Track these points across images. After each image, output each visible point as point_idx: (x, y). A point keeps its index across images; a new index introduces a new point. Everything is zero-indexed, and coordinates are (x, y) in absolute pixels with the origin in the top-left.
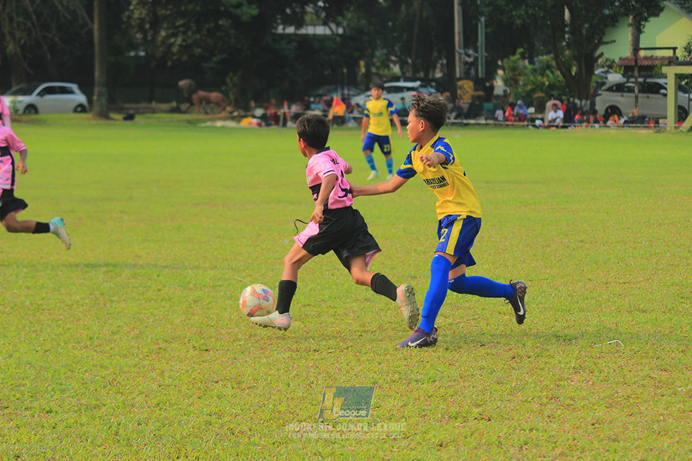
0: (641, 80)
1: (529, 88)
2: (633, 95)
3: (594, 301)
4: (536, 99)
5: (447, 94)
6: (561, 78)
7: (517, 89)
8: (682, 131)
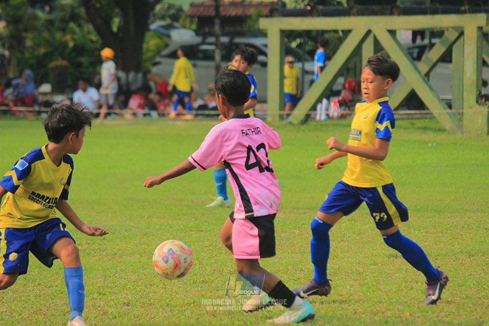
0: (225, 40)
1: (42, 51)
2: (211, 64)
4: (53, 69)
7: (22, 53)
8: (291, 123)
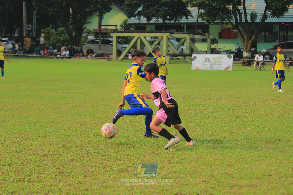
0: (102, 39)
1: (55, 41)
2: (99, 45)
3: (80, 132)
4: (58, 46)
5: (20, 43)
6: (68, 37)
7: (50, 42)
8: (119, 60)
